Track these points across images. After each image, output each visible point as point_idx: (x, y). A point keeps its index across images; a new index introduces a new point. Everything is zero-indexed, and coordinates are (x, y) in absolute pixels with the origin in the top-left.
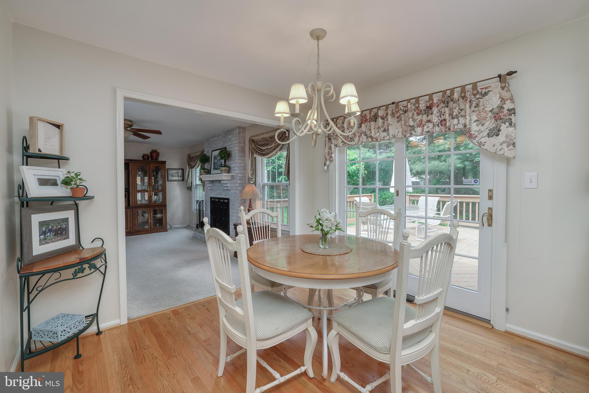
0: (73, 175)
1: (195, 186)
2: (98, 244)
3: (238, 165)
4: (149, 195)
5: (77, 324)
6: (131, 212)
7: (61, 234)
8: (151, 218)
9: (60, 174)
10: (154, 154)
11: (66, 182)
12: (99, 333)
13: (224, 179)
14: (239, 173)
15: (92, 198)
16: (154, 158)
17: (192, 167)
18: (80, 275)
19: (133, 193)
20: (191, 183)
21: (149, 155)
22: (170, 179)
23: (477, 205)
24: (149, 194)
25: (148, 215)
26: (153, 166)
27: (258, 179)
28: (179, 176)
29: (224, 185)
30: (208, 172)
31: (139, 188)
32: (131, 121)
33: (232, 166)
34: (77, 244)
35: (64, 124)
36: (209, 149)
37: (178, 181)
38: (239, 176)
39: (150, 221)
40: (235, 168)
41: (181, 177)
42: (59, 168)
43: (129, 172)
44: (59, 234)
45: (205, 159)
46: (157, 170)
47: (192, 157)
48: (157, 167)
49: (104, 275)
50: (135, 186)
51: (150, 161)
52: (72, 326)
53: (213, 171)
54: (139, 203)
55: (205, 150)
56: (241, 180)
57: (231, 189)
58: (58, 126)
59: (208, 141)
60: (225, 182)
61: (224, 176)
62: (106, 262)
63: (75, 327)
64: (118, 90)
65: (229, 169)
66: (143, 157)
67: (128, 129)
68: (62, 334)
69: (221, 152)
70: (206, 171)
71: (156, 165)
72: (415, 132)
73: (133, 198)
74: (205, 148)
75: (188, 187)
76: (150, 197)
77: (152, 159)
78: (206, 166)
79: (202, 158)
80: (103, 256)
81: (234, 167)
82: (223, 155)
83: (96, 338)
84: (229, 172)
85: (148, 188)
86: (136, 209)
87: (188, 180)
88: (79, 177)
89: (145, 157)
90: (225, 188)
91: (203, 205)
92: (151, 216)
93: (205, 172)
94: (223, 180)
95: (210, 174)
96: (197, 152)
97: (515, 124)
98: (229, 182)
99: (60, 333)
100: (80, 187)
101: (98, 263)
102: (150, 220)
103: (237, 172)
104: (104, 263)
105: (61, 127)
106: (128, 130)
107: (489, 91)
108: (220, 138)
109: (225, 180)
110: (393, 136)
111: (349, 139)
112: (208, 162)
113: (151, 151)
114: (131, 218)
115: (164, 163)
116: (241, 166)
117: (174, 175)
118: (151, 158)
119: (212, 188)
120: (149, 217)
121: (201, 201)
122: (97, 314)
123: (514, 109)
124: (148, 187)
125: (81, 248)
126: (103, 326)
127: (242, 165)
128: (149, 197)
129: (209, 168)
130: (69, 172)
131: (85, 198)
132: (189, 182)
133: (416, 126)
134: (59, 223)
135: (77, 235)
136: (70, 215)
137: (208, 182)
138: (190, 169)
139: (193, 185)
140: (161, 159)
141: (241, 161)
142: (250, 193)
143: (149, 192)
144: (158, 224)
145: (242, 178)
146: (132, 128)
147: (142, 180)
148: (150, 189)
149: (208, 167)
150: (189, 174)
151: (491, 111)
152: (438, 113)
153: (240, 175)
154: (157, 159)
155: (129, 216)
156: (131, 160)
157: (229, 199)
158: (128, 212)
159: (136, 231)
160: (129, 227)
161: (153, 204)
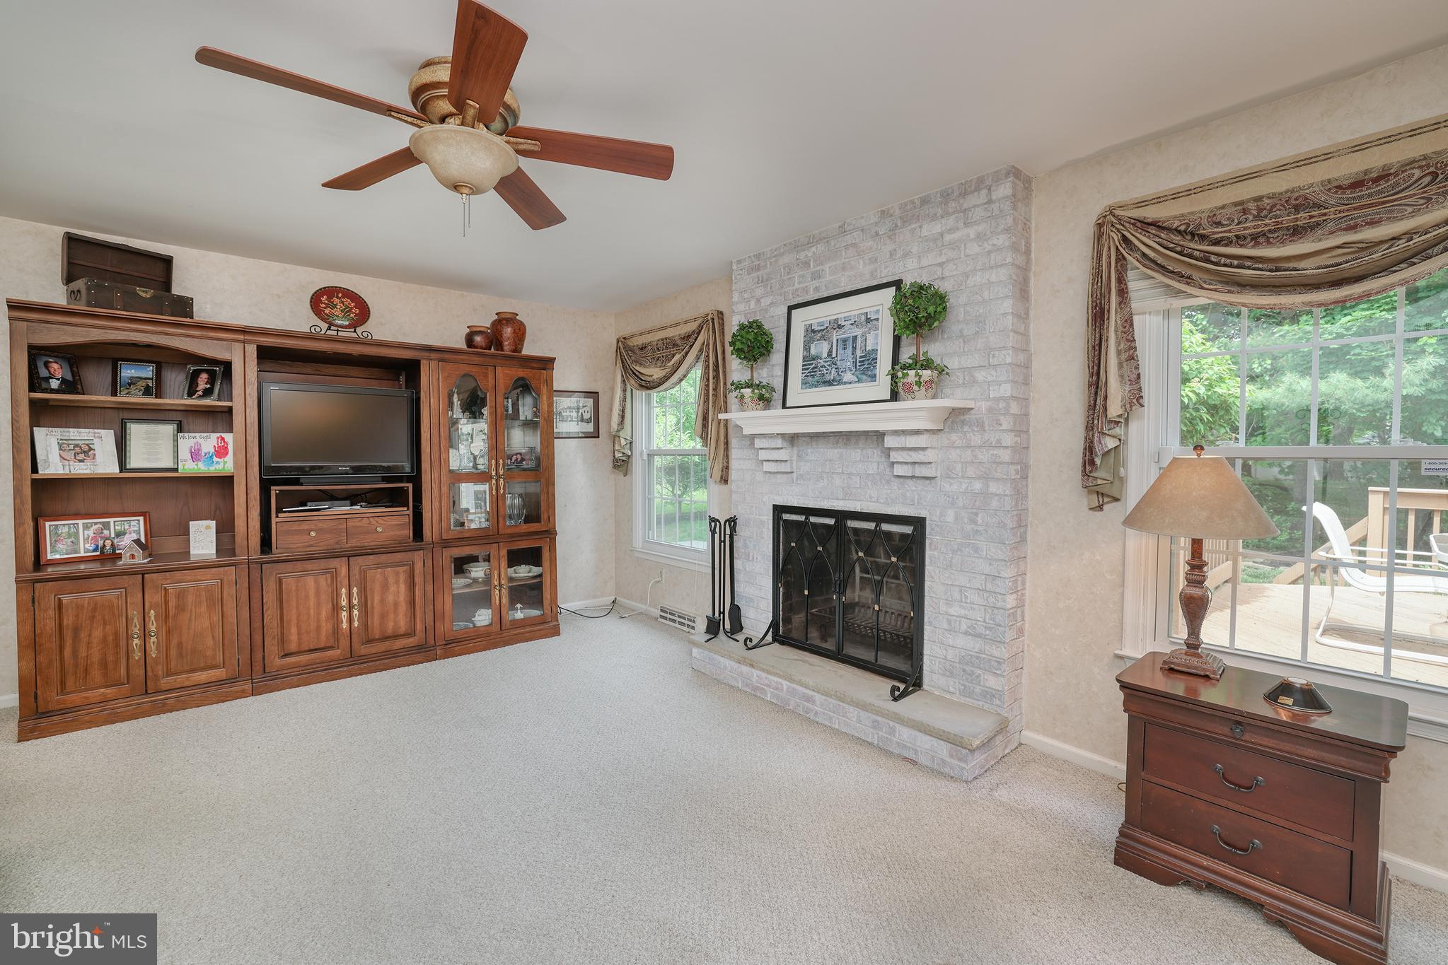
1: (648, 455)
3: (1006, 356)
4: (494, 493)
6: (429, 563)
8: (500, 585)
10: (508, 331)
13: (915, 426)
14: (1014, 399)
16: (509, 343)
17: (645, 385)
19: (436, 486)
20: (631, 443)
21: (490, 331)
22: (554, 430)
24: (494, 488)
25: (491, 571)
26: (505, 375)
27: (1144, 427)
28: (582, 420)
29: (898, 456)
30: (773, 399)
31: (456, 464)
33: (955, 363)
37: (584, 436)
38: (1011, 410)
39: (497, 598)
40: (985, 375)
41: (588, 421)
43: (418, 399)
47: (644, 348)
48: (521, 381)
50: (444, 457)
51: (494, 355)
53: (796, 394)
55: (737, 307)
56: (1017, 433)
57: (941, 474)
59: (753, 268)
60: (919, 441)
65: (938, 379)
66: (469, 337)
70: (767, 392)
71: (521, 373)
73: (436, 505)
74: (734, 300)
76: (498, 501)
77: (501, 347)
78: (761, 371)
81: (971, 369)
84: (937, 391)
85: (489, 466)
86: (447, 552)
87: (621, 434)
89: (478, 339)
90: (902, 470)
94: (904, 433)
95: (786, 407)
96: (679, 322)
98: (935, 441)
103: (1000, 390)
109: (917, 433)
112: (769, 353)
113: (496, 317)
114: (429, 588)
115: (546, 363)
116: (1018, 365)
117: (568, 413)
118: (496, 342)
119: (792, 467)
120: (496, 583)
124: (490, 461)
127: (1021, 357)
128: (495, 499)
129: (776, 381)
132: (623, 442)
137: (779, 443)
139: (637, 451)
140: (530, 349)
143: (494, 481)
148: (497, 468)
149: (765, 376)
150: (623, 411)
153: (1014, 407)
154: (518, 350)
155: (419, 579)
156: (429, 349)
157: (923, 519)
158: (418, 567)
159: (449, 642)
160: (419, 626)
161: (509, 531)
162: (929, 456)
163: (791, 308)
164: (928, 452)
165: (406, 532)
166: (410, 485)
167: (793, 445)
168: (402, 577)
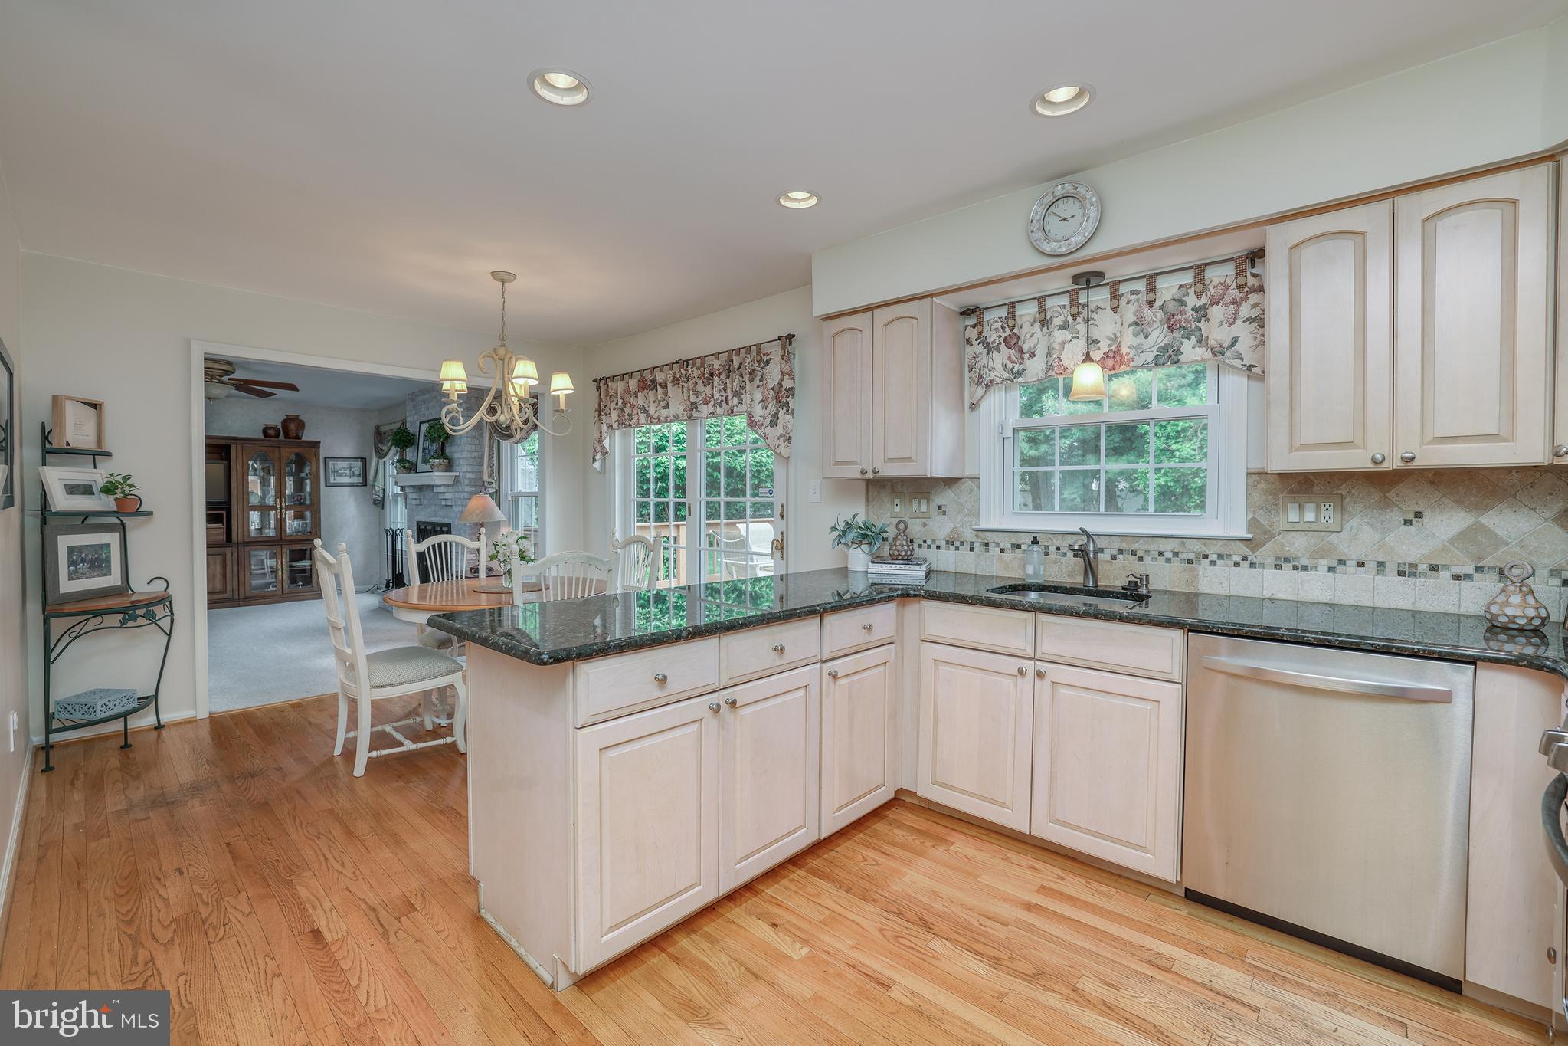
0: (119, 479)
1: (391, 498)
2: (158, 587)
3: (466, 454)
4: (279, 517)
5: (125, 700)
6: (235, 554)
7: (99, 567)
8: (282, 569)
9: (98, 476)
10: (292, 426)
11: (108, 489)
12: (159, 727)
13: (437, 483)
14: (469, 472)
15: (150, 514)
16: (292, 433)
17: (381, 455)
18: (131, 623)
19: (240, 513)
20: (383, 490)
21: (280, 427)
22: (332, 481)
24: (279, 514)
25: (277, 562)
26: (289, 453)
27: (503, 485)
28: (353, 475)
29: (441, 497)
30: (412, 468)
31: (254, 501)
32: (230, 364)
33: (456, 456)
34: (124, 585)
35: (103, 402)
36: (416, 417)
37: (352, 485)
38: (467, 477)
39: (280, 576)
40: (461, 461)
41: (359, 476)
42: (95, 468)
43: (229, 465)
44: (97, 567)
45: (404, 440)
46: (300, 462)
47: (385, 433)
48: (298, 455)
49: (169, 635)
50: (245, 496)
51: (282, 441)
52: (118, 701)
53: (421, 466)
54: (253, 534)
55: (408, 419)
56: (472, 486)
57: (453, 504)
58: (94, 406)
59: (413, 400)
60: (442, 489)
61: (438, 477)
62: (172, 614)
63: (121, 705)
64: (193, 342)
65: (449, 462)
66: (265, 431)
67: (223, 378)
68: (102, 709)
69: (431, 427)
70: (407, 465)
71: (297, 450)
72: (699, 412)
73: (237, 523)
74: (408, 414)
75: (375, 500)
76: (281, 523)
77: (287, 436)
78: (410, 454)
79: (397, 438)
80: (168, 604)
81: (459, 459)
82: (435, 435)
83: (155, 734)
84: (449, 467)
85: (276, 502)
86: (247, 549)
87: (376, 484)
88: (129, 482)
89: (270, 432)
90: (443, 503)
91: (402, 538)
92: (284, 563)
93: (404, 467)
94: (437, 486)
95: (416, 472)
96: (395, 423)
97: (793, 410)
98: (450, 488)
99: (99, 707)
100: (129, 497)
101: (159, 611)
102: (280, 572)
103: (464, 469)
104: (169, 613)
105: (98, 407)
106: (223, 383)
107: (770, 359)
108: (436, 397)
109: (440, 486)
110: (674, 416)
111: (627, 416)
112: (412, 445)
113: (285, 417)
114: (236, 568)
115: (315, 445)
116: (472, 458)
117: (343, 473)
118: (284, 433)
119: (420, 502)
120: (279, 567)
121: (396, 530)
122: (156, 697)
123: (792, 388)
124: (276, 499)
125: (130, 592)
126: (165, 718)
127: (475, 454)
128: (279, 521)
129: (414, 459)
130: (112, 475)
131: (137, 513)
132: (377, 489)
133: (701, 402)
134: (96, 551)
135: (124, 570)
136: (112, 539)
137: (413, 490)
138: (380, 461)
139: (387, 494)
140: (307, 436)
141: (474, 446)
142: (478, 512)
143: (278, 511)
144: (300, 583)
145: (475, 482)
146: (232, 376)
147: (264, 483)
148: (281, 504)
149: (413, 456)
150: (377, 470)
151: (773, 389)
152: (719, 385)
153: (469, 475)
154: (298, 437)
155: (229, 563)
156: (235, 439)
157: (450, 524)
158: (229, 556)
159: (247, 598)
160: (229, 587)
161: (289, 538)
162: (447, 496)
163: (421, 423)
164: (446, 494)
165: (221, 537)
166: (224, 512)
167: (421, 492)
168: (218, 561)
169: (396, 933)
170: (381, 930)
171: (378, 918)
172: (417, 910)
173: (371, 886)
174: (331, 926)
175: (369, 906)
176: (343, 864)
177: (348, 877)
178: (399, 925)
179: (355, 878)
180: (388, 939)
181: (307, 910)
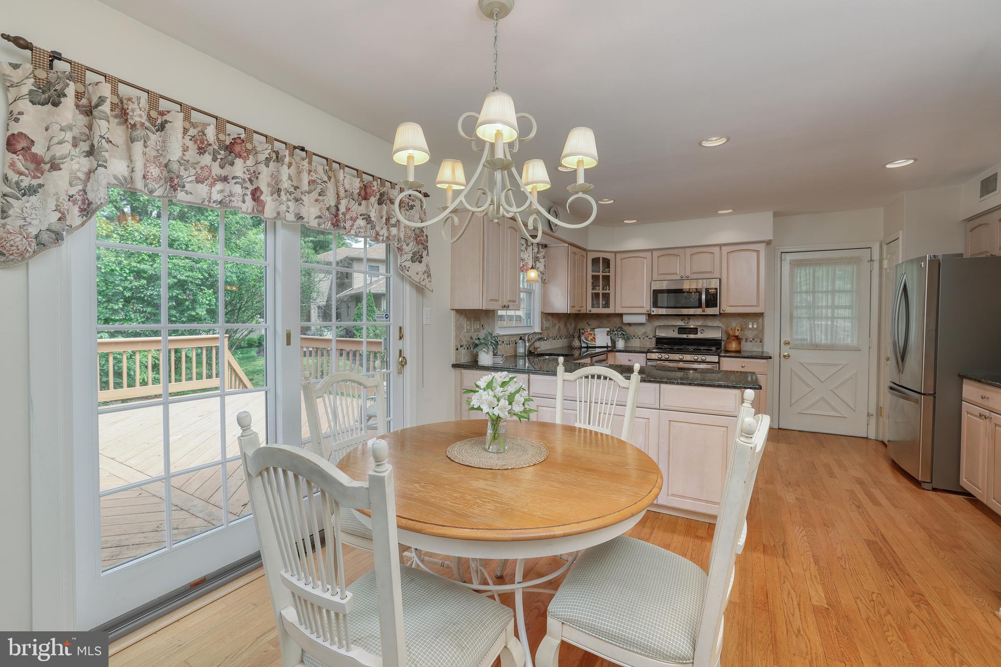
23: (214, 352)
107: (414, 206)
151: (414, 230)
169: (779, 542)
170: (785, 547)
171: (784, 552)
172: (763, 544)
173: (778, 568)
174: (809, 563)
175: (785, 559)
176: (789, 593)
177: (789, 582)
178: (776, 543)
179: (785, 579)
180: (784, 542)
181: (820, 578)
